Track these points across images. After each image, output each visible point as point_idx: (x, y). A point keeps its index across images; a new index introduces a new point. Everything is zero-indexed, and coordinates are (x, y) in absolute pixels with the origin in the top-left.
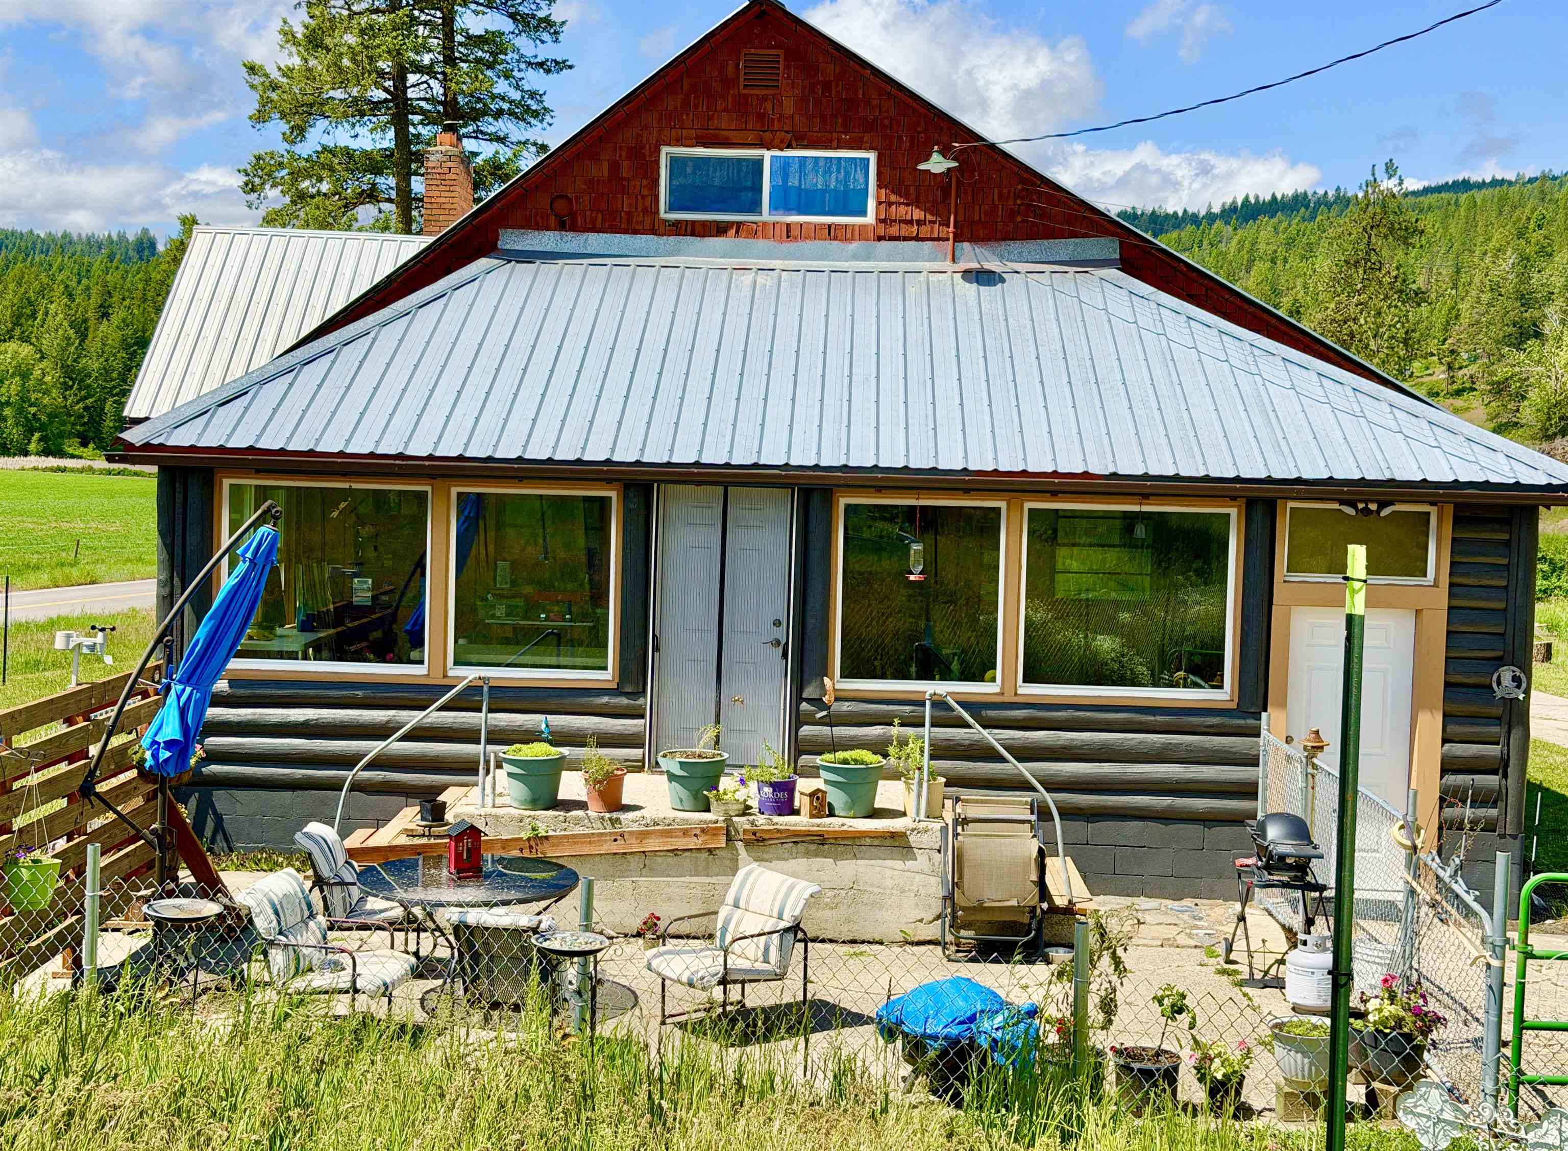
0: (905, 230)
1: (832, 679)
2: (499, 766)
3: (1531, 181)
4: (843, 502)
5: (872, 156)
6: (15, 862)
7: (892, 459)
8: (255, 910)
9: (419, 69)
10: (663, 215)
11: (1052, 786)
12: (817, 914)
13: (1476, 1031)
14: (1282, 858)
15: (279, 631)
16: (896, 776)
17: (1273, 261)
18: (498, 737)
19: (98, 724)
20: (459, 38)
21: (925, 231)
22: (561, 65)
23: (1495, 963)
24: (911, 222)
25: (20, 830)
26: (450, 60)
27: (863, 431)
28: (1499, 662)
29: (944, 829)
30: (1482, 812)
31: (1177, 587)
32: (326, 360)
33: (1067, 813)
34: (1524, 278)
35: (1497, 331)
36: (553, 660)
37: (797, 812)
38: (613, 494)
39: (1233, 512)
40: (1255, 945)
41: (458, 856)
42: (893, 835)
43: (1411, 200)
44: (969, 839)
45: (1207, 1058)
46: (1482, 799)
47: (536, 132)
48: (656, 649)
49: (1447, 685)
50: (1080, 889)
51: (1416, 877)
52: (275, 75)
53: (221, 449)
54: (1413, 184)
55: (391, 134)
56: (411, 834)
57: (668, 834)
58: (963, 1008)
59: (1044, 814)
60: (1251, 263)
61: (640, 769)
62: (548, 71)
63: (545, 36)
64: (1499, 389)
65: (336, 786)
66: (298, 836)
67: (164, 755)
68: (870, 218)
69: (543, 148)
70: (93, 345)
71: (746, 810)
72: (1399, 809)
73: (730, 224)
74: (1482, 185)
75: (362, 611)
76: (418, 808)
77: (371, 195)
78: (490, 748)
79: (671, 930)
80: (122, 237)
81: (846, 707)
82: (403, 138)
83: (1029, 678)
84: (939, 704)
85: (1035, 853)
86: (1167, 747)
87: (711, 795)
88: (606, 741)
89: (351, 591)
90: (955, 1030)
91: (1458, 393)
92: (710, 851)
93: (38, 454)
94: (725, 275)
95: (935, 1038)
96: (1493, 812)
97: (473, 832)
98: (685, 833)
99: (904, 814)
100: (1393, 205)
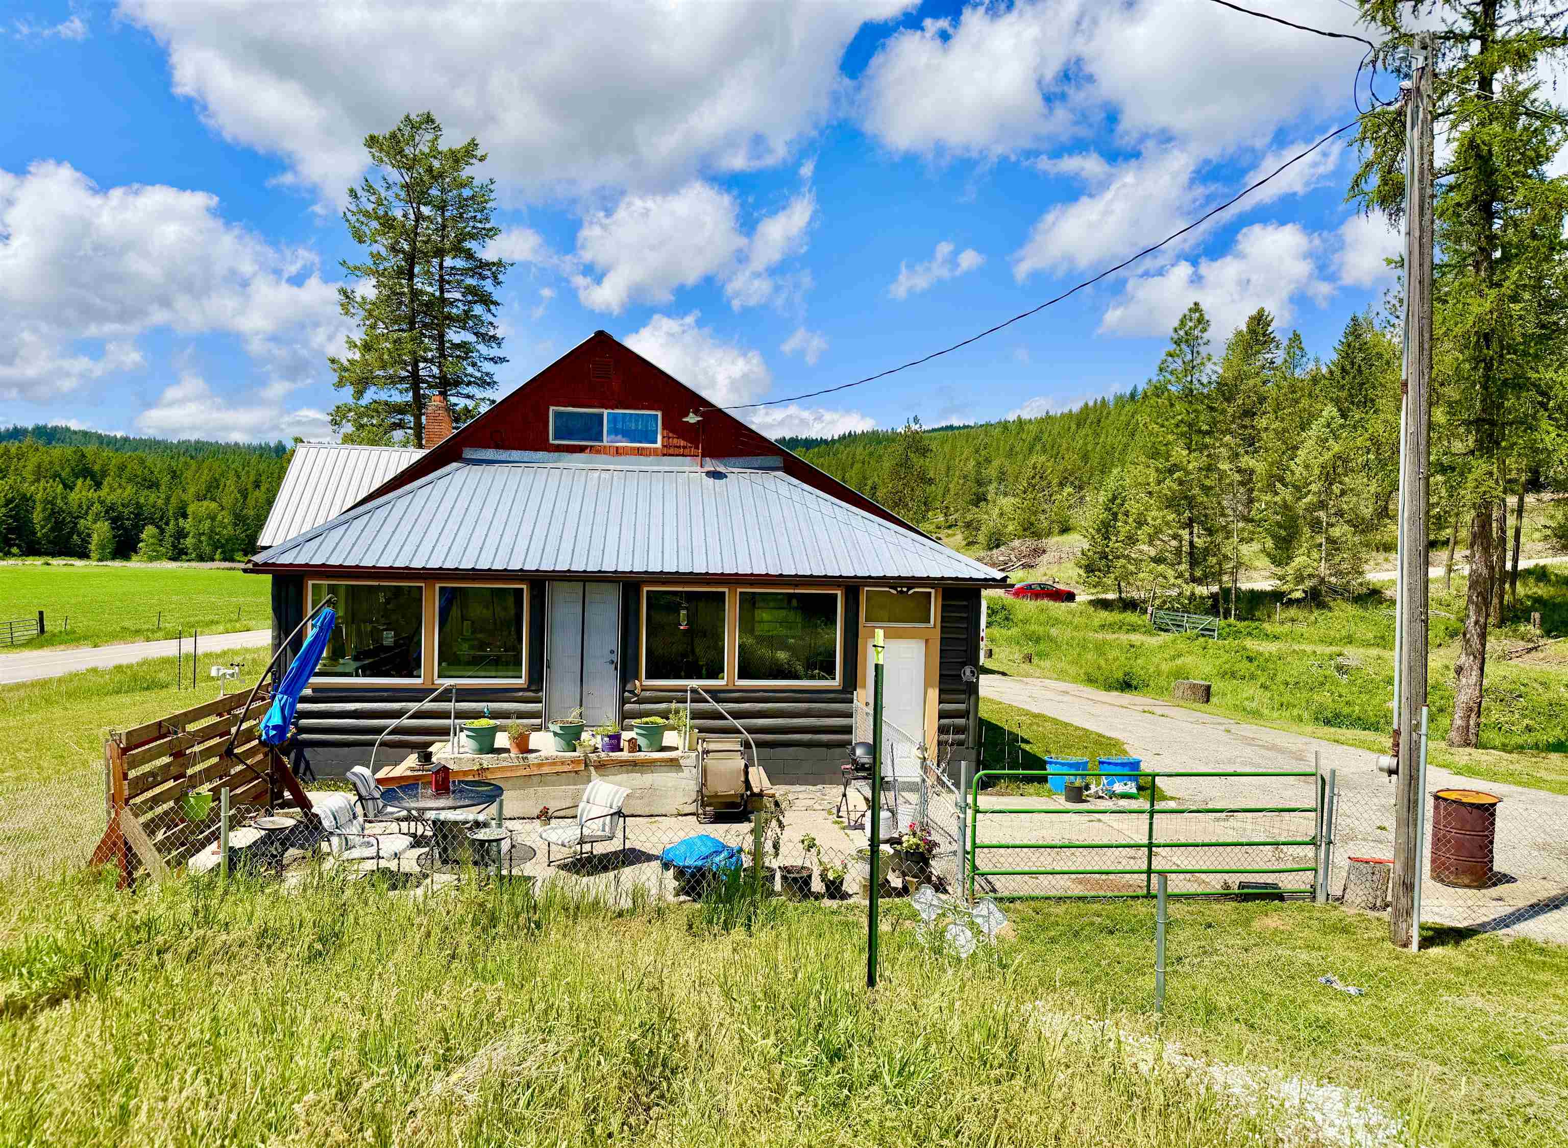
0: (677, 451)
1: (640, 681)
2: (461, 730)
3: (981, 426)
4: (645, 589)
5: (659, 414)
6: (187, 794)
7: (670, 568)
8: (322, 816)
9: (426, 360)
10: (551, 442)
11: (750, 731)
12: (632, 802)
13: (955, 847)
14: (863, 765)
15: (341, 661)
16: (673, 728)
17: (863, 463)
18: (460, 715)
19: (236, 716)
20: (447, 345)
21: (687, 451)
22: (503, 360)
23: (962, 816)
24: (679, 447)
25: (191, 776)
26: (443, 356)
27: (655, 554)
28: (964, 664)
29: (697, 756)
30: (956, 737)
31: (816, 626)
32: (366, 517)
33: (759, 744)
34: (979, 473)
35: (968, 497)
36: (493, 674)
37: (622, 750)
38: (524, 587)
39: (839, 593)
40: (851, 808)
41: (436, 781)
42: (672, 760)
43: (927, 435)
44: (710, 761)
45: (826, 870)
46: (959, 730)
47: (489, 394)
48: (548, 667)
49: (941, 676)
50: (766, 783)
51: (925, 773)
52: (346, 363)
53: (307, 565)
54: (925, 427)
55: (411, 394)
56: (412, 769)
57: (554, 764)
58: (705, 851)
59: (747, 745)
60: (853, 464)
61: (540, 730)
62: (496, 363)
63: (493, 345)
64: (968, 525)
65: (371, 744)
66: (348, 774)
67: (272, 733)
68: (659, 445)
69: (494, 402)
70: (251, 502)
71: (595, 750)
72: (918, 738)
73: (586, 447)
74: (959, 428)
75: (388, 649)
76: (416, 755)
77: (400, 425)
78: (457, 721)
79: (556, 814)
80: (267, 445)
81: (648, 694)
82: (417, 397)
83: (741, 677)
84: (694, 691)
85: (743, 767)
86: (809, 710)
87: (576, 743)
88: (521, 715)
89: (382, 639)
90: (700, 863)
91: (950, 527)
92: (576, 772)
93: (220, 560)
94: (584, 472)
95: (689, 867)
96: (962, 737)
97: (445, 769)
98: (563, 763)
99: (677, 749)
100: (918, 437)
